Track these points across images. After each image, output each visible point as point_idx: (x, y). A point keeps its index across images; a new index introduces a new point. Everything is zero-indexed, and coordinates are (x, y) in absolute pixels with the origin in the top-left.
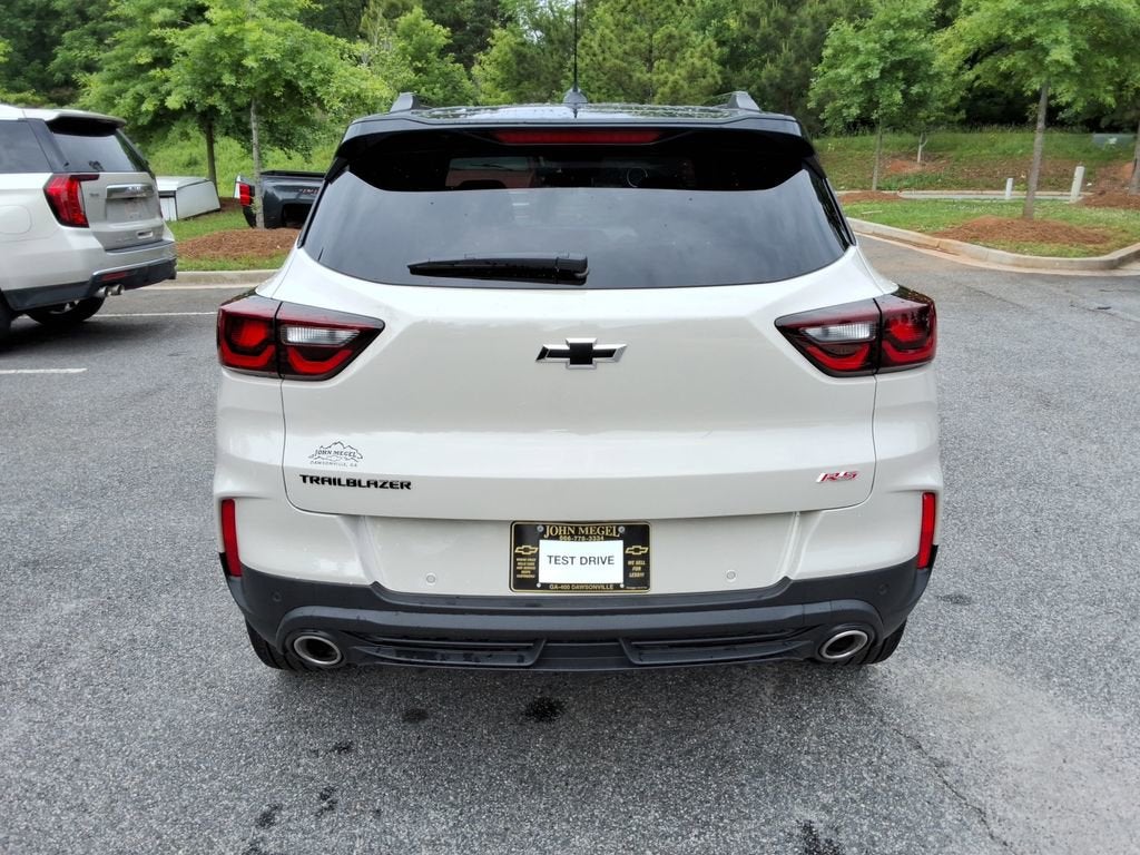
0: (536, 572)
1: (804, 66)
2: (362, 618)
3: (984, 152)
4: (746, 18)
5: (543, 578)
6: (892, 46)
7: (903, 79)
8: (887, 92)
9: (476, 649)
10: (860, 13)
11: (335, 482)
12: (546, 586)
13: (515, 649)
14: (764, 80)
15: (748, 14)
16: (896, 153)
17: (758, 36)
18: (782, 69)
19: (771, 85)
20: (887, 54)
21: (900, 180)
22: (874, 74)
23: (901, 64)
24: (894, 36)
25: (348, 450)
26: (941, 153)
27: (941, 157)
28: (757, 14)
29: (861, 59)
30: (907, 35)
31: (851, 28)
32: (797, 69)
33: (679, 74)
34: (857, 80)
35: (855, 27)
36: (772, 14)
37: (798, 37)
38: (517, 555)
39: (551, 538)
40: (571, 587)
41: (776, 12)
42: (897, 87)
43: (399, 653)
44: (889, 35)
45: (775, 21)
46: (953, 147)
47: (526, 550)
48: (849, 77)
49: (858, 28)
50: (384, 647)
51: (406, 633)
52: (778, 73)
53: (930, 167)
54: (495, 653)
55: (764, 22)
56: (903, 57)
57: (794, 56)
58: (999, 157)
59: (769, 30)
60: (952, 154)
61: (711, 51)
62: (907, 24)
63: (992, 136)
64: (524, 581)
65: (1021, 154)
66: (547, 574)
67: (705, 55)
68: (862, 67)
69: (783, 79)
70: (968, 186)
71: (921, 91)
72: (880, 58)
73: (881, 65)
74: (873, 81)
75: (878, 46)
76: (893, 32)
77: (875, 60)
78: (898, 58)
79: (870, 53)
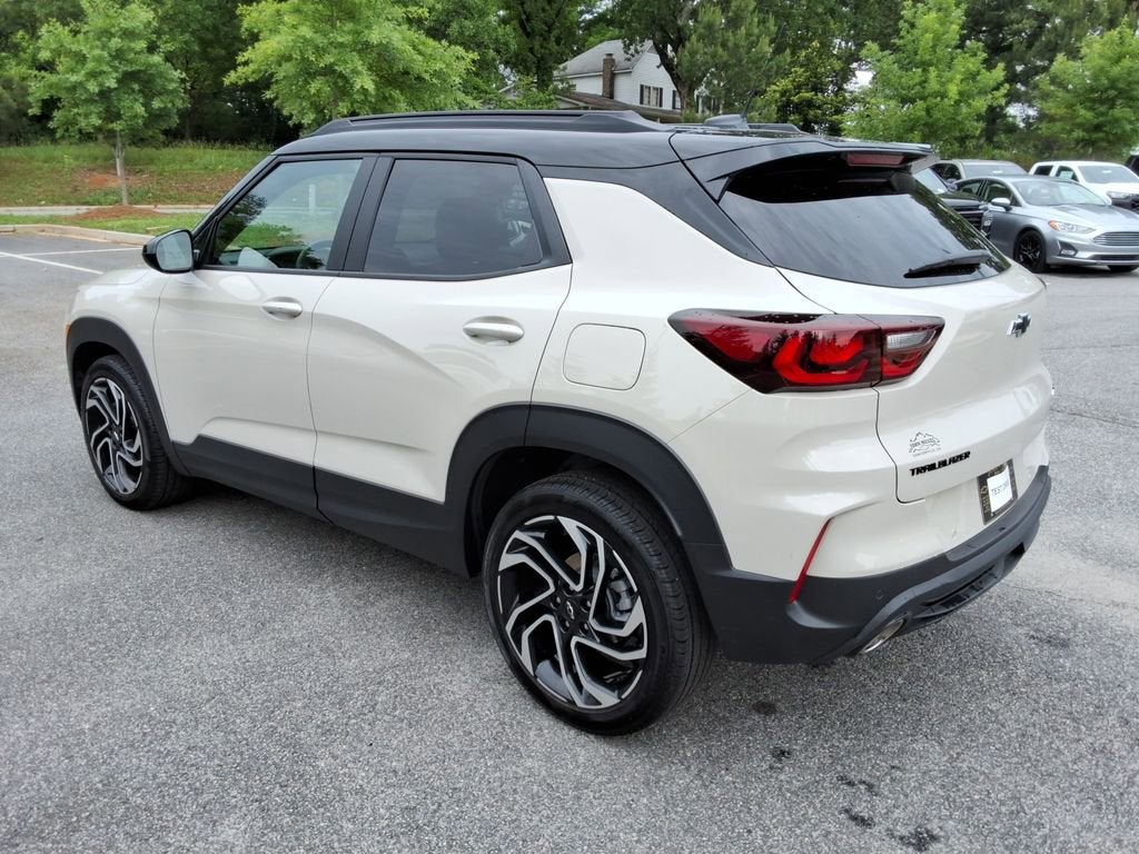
3: (185, 167)
6: (119, 55)
7: (140, 91)
8: (126, 102)
10: (72, 15)
11: (932, 467)
16: (92, 166)
20: (116, 63)
21: (106, 194)
22: (112, 83)
23: (132, 76)
24: (119, 46)
25: (927, 438)
26: (141, 167)
27: (141, 171)
29: (90, 65)
30: (133, 45)
31: (66, 32)
34: (93, 87)
35: (71, 31)
42: (137, 99)
44: (115, 43)
46: (151, 161)
48: (81, 85)
49: (75, 33)
53: (136, 181)
56: (135, 68)
58: (202, 172)
60: (152, 168)
62: (129, 34)
63: (189, 151)
65: (223, 170)
68: (93, 75)
70: (181, 201)
71: (162, 106)
72: (111, 67)
73: (115, 75)
74: (110, 90)
75: (105, 54)
76: (116, 39)
77: (106, 68)
78: (129, 69)
79: (99, 60)
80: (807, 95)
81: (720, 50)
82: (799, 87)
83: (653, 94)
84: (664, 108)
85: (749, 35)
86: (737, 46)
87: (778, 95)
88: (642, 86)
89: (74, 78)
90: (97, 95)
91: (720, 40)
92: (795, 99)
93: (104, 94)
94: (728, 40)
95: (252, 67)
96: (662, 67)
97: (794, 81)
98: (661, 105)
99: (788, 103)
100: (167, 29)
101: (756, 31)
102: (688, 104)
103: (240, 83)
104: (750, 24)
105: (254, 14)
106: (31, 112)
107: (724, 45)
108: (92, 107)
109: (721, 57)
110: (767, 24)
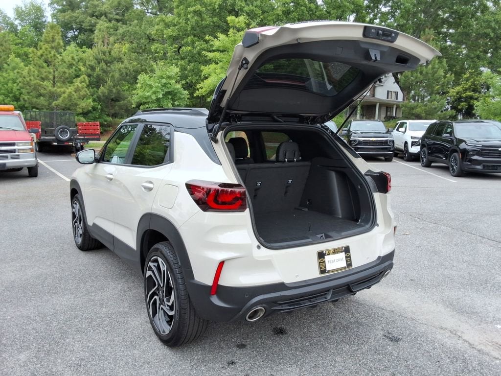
0: (325, 267)
1: (117, 89)
2: (282, 295)
4: (88, 67)
5: (328, 269)
6: (165, 85)
7: (171, 99)
8: (165, 103)
9: (313, 298)
10: (150, 71)
12: (329, 271)
13: (322, 295)
14: (100, 94)
15: (89, 65)
17: (95, 75)
18: (108, 89)
19: (103, 96)
20: (164, 88)
22: (161, 96)
23: (169, 93)
24: (165, 82)
28: (93, 66)
29: (154, 89)
30: (170, 81)
31: (147, 77)
32: (114, 90)
33: (71, 89)
34: (154, 97)
36: (100, 67)
37: (113, 77)
38: (320, 262)
39: (328, 255)
40: (335, 270)
41: (102, 66)
42: (169, 102)
43: (290, 306)
44: (164, 81)
45: (102, 69)
47: (322, 260)
48: (150, 96)
49: (151, 77)
50: (283, 305)
51: (291, 297)
52: (106, 91)
54: (317, 298)
55: (97, 69)
56: (170, 90)
57: (112, 85)
59: (100, 73)
61: (85, 80)
62: (169, 77)
64: (323, 271)
66: (329, 267)
67: (83, 82)
68: (155, 93)
69: (108, 93)
71: (178, 104)
72: (161, 90)
73: (162, 93)
74: (160, 98)
75: (160, 85)
76: (164, 80)
77: (159, 90)
78: (168, 90)
79: (157, 87)
80: (470, 94)
81: (419, 75)
82: (466, 90)
83: (394, 95)
84: (398, 100)
85: (433, 68)
86: (427, 73)
87: (455, 94)
88: (388, 91)
89: (148, 94)
90: (155, 100)
91: (419, 71)
92: (464, 95)
93: (158, 100)
94: (423, 71)
95: (204, 89)
96: (396, 83)
97: (463, 87)
98: (397, 99)
99: (461, 97)
100: (190, 75)
101: (437, 66)
102: (407, 98)
103: (200, 95)
104: (434, 63)
105: (207, 70)
106: (132, 106)
107: (421, 73)
108: (153, 105)
109: (419, 78)
110: (443, 63)
